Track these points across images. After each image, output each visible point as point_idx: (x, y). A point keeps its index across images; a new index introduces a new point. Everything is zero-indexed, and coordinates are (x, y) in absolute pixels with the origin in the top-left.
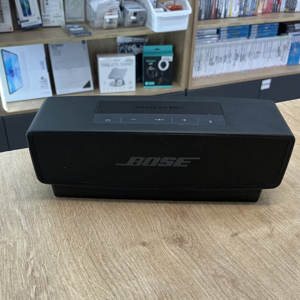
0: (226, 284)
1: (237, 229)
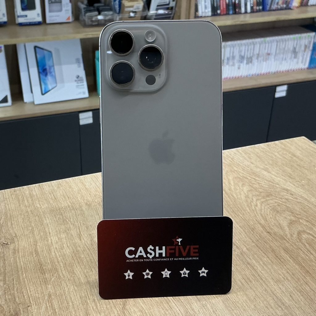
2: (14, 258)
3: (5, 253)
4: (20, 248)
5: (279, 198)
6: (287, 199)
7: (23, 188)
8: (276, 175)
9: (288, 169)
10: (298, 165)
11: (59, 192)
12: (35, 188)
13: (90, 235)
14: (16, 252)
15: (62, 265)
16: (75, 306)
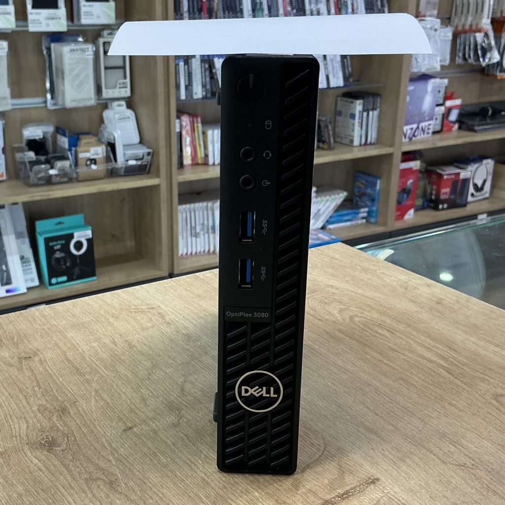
0: (101, 487)
1: (133, 422)
2: (43, 367)
3: (31, 364)
4: (47, 359)
5: (325, 293)
6: (334, 293)
7: (31, 311)
8: (318, 275)
9: (329, 270)
10: (338, 266)
11: (77, 310)
12: (46, 309)
13: (126, 341)
14: (44, 362)
15: (102, 367)
16: (129, 395)
